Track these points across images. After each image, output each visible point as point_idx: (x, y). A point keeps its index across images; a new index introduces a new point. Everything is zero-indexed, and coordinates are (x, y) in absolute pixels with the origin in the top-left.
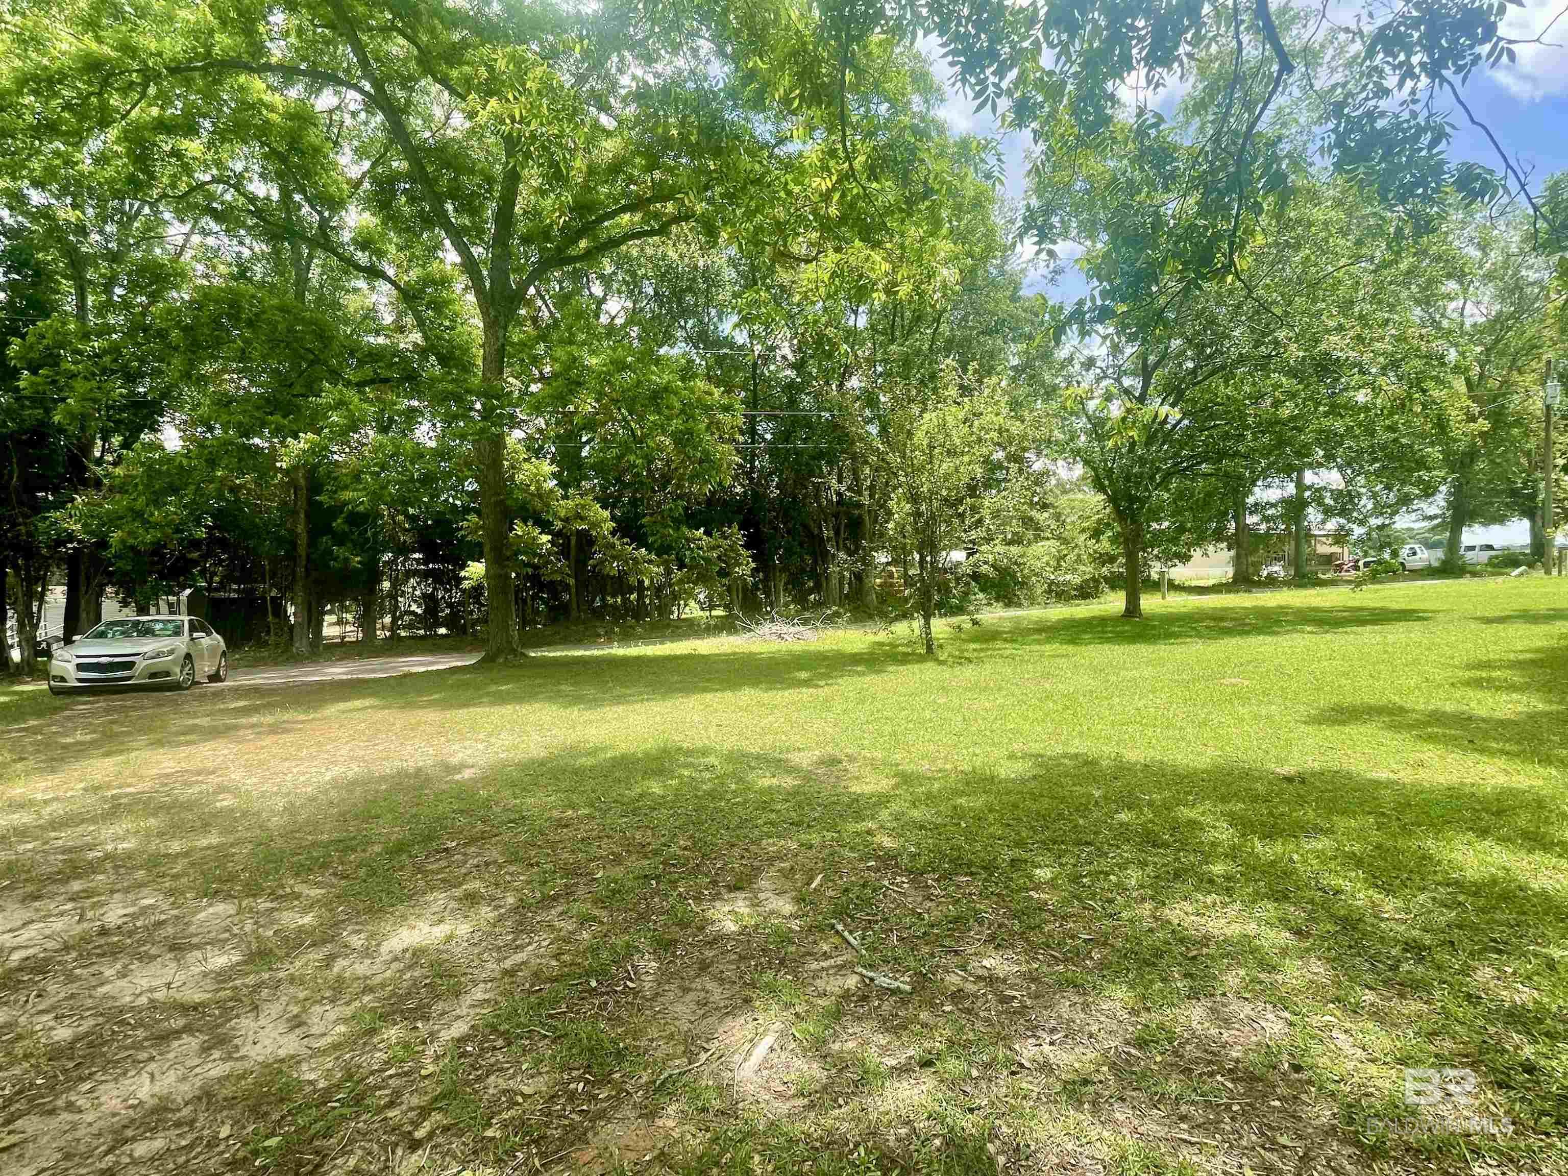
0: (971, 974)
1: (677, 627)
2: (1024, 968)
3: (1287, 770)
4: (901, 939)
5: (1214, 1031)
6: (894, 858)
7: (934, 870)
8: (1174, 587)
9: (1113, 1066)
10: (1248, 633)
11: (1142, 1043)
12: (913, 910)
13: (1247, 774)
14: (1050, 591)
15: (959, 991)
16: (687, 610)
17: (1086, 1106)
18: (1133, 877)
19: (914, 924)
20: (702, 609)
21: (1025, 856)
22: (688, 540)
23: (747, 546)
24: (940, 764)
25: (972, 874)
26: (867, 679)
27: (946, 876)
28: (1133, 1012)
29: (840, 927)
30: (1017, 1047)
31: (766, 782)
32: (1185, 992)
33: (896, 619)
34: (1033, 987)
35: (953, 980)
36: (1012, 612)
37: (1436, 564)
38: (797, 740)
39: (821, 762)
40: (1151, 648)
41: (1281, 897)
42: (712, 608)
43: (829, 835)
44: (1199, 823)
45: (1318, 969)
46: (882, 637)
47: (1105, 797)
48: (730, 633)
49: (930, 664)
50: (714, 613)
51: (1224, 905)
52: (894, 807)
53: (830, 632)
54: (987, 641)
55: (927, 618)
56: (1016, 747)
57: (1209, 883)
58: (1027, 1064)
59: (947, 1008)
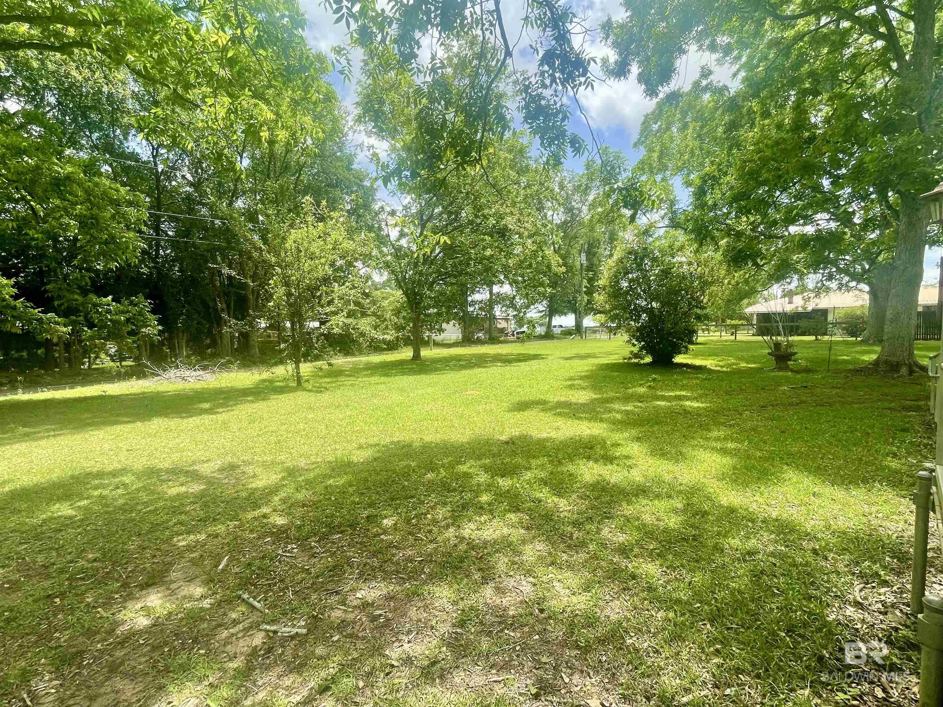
0: (349, 607)
1: (88, 375)
2: (385, 592)
3: (504, 438)
4: (295, 593)
5: (498, 601)
6: (285, 531)
7: (315, 535)
8: (437, 344)
9: (449, 645)
10: (473, 367)
11: (462, 624)
12: (302, 568)
13: (487, 442)
14: (370, 346)
15: (343, 622)
16: (98, 361)
17: (438, 681)
18: (441, 513)
19: (304, 579)
20: (113, 361)
21: (374, 512)
22: (95, 305)
23: (153, 312)
24: (313, 459)
25: (342, 532)
26: (255, 405)
27: (323, 538)
28: (455, 603)
29: (246, 596)
30: (387, 652)
31: (173, 491)
32: (479, 580)
33: (276, 364)
34: (392, 604)
35: (337, 614)
36: (349, 359)
37: (543, 334)
38: (200, 455)
39: (221, 470)
40: (428, 377)
41: (517, 509)
42: (122, 359)
43: (232, 524)
44: (470, 473)
45: (541, 546)
46: (266, 375)
47: (419, 467)
48: (139, 378)
49: (299, 393)
50: (124, 363)
51: (490, 520)
52: (283, 495)
53: (225, 375)
54: (336, 376)
55: (297, 363)
56: (362, 441)
57: (481, 509)
58: (396, 663)
59: (335, 638)
